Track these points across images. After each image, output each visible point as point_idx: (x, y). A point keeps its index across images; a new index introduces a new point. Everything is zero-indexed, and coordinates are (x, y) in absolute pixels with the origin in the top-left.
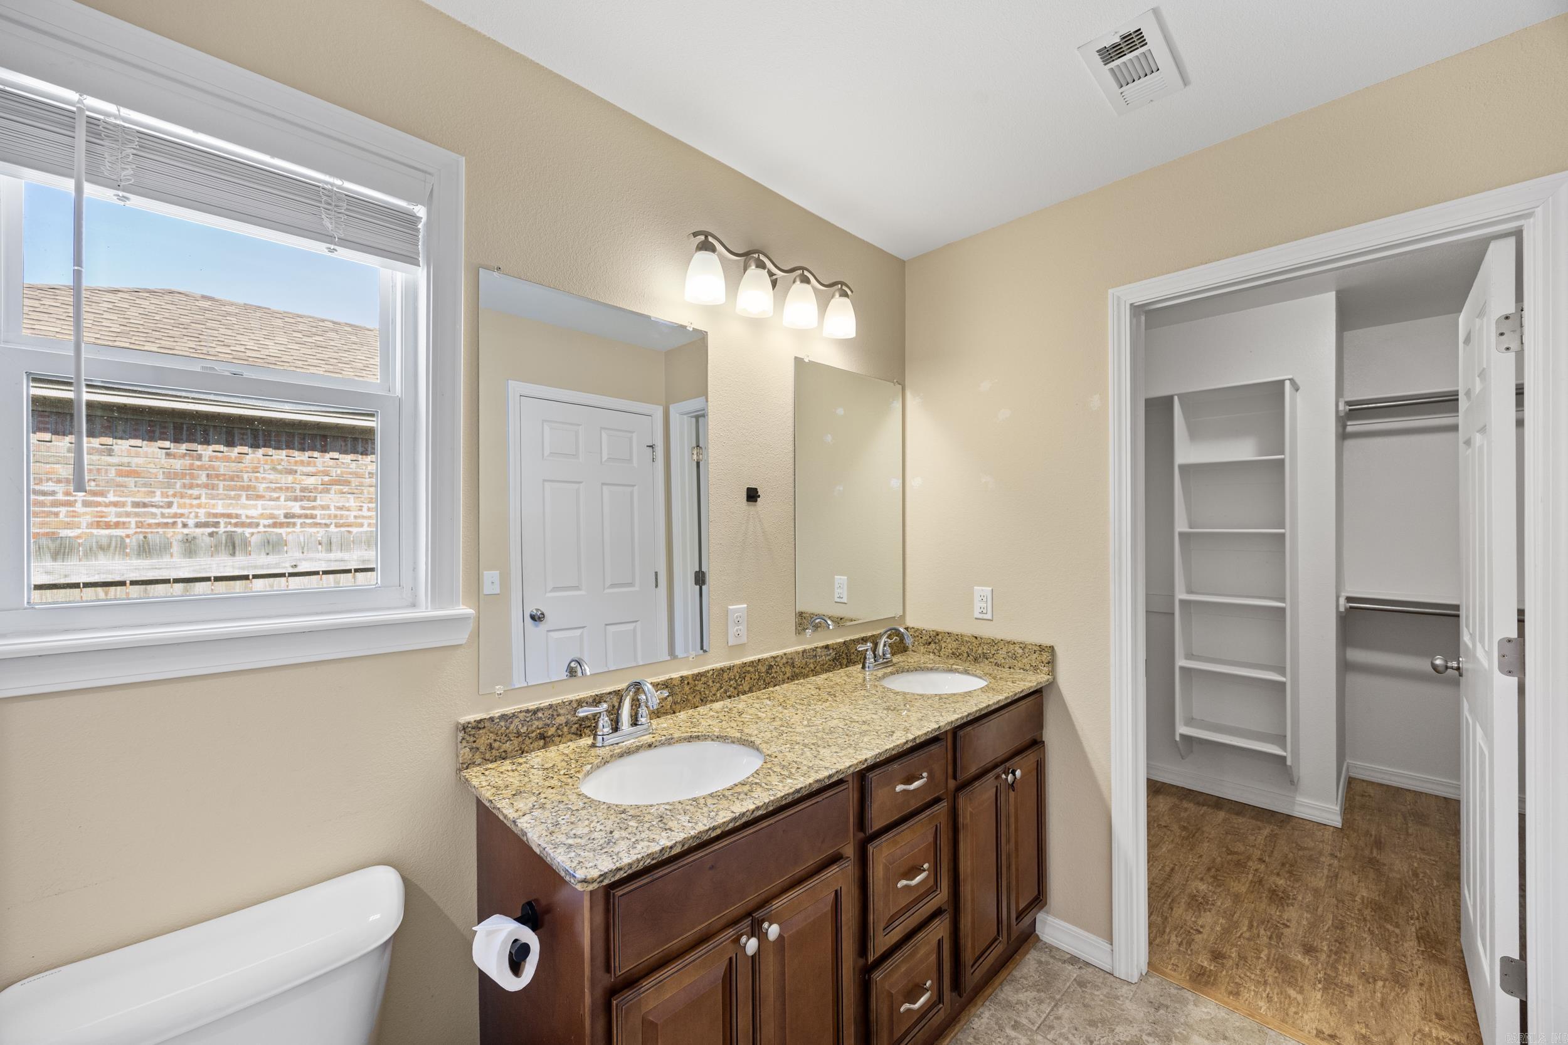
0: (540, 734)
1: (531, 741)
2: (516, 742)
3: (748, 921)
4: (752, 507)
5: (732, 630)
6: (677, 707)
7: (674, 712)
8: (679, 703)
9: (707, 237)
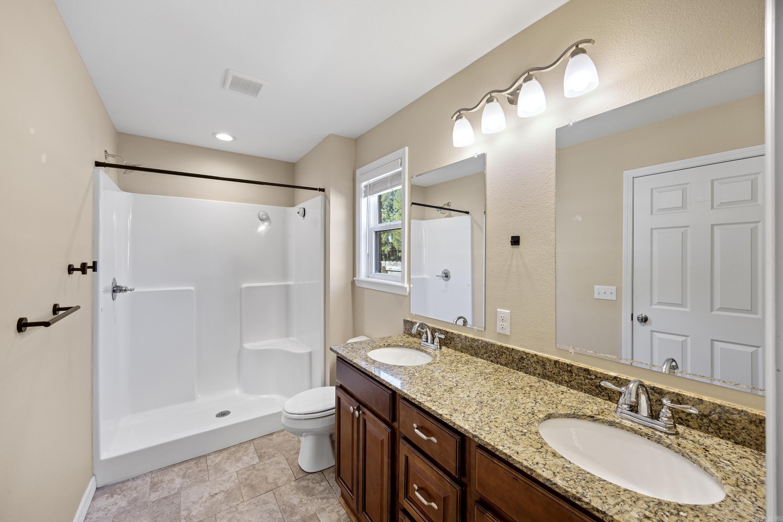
3: (358, 405)
4: (515, 249)
5: (499, 324)
6: (464, 350)
7: (462, 352)
8: (464, 349)
9: (460, 112)
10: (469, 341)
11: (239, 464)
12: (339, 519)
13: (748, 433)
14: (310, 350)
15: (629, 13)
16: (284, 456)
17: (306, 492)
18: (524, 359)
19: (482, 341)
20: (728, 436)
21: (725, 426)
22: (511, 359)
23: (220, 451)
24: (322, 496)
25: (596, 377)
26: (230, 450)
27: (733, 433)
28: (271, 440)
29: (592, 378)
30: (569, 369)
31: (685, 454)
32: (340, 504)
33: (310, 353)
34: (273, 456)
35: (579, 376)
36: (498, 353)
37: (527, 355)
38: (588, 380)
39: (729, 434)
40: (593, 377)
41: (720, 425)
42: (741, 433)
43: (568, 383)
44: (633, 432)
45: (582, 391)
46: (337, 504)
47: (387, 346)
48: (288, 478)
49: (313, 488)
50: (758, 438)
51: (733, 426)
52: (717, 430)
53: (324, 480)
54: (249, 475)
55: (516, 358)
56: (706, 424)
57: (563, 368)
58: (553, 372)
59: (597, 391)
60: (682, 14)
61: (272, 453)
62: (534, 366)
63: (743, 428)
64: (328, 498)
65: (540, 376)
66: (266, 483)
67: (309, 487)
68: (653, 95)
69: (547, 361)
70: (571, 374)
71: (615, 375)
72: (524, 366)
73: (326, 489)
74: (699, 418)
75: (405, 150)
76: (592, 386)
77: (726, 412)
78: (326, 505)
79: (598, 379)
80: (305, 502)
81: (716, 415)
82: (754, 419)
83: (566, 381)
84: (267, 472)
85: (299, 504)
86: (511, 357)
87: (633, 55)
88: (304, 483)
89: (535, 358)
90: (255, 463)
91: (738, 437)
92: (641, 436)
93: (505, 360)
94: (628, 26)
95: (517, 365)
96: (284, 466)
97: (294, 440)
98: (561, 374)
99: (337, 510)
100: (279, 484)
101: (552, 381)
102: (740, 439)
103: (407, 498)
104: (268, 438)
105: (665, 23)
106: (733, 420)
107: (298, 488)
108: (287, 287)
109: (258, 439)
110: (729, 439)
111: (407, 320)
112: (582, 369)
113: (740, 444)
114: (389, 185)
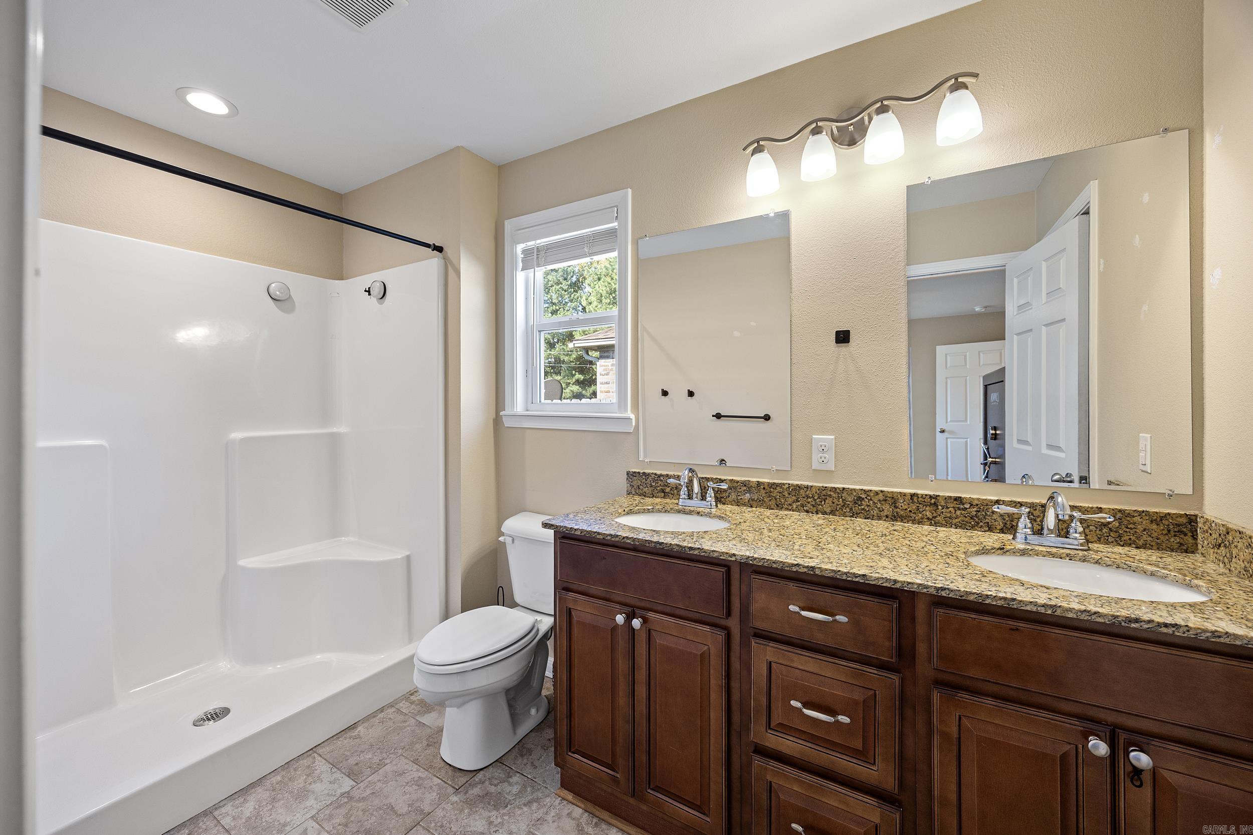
0: (662, 489)
1: (657, 491)
2: (650, 489)
3: (630, 609)
4: (843, 349)
5: (816, 456)
6: (755, 504)
7: (751, 507)
8: (756, 501)
9: (758, 142)
10: (764, 488)
11: (310, 802)
12: (578, 825)
13: (1149, 533)
14: (408, 553)
15: (1006, 54)
16: (406, 758)
17: (489, 804)
18: (863, 499)
19: (789, 484)
20: (1129, 542)
21: (1126, 531)
22: (841, 502)
23: (244, 792)
24: (524, 800)
25: (972, 505)
26: (268, 783)
27: (1134, 537)
28: (358, 737)
29: (965, 508)
30: (933, 501)
31: (1121, 565)
32: (565, 802)
33: (408, 558)
34: (381, 764)
35: (948, 508)
36: (819, 498)
37: (868, 493)
38: (960, 511)
39: (1130, 539)
40: (967, 506)
41: (1120, 532)
42: (1142, 536)
43: (931, 520)
44: (1051, 556)
45: (951, 526)
46: (559, 804)
47: (628, 513)
48: (438, 793)
49: (500, 793)
50: (1159, 536)
51: (1134, 530)
52: (1117, 537)
53: (511, 774)
54: (347, 816)
55: (850, 500)
56: (1105, 535)
57: (924, 502)
58: (909, 510)
59: (973, 523)
60: (1071, 69)
61: (376, 760)
62: (878, 506)
63: (1145, 530)
64: (537, 799)
65: (889, 519)
66: (397, 817)
67: (491, 793)
68: (1037, 159)
69: (899, 496)
70: (935, 508)
71: (996, 498)
72: (863, 509)
73: (524, 787)
74: (1098, 529)
75: (626, 194)
76: (966, 517)
77: (1126, 516)
78: (541, 811)
79: (973, 508)
80: (499, 820)
81: (1116, 521)
82: (1155, 518)
83: (928, 518)
84: (386, 797)
85: (489, 829)
86: (841, 500)
87: (1011, 106)
88: (476, 791)
89: (881, 495)
90: (347, 789)
91: (1140, 540)
92: (1061, 558)
93: (831, 506)
94: (1005, 70)
95: (851, 509)
96: (416, 775)
97: (408, 726)
98: (921, 510)
99: (566, 812)
100: (427, 809)
101: (908, 521)
102: (1141, 543)
103: (770, 728)
104: (348, 735)
105: (1051, 76)
106: (1134, 523)
107: (471, 804)
108: (334, 438)
109: (326, 743)
110: (1130, 545)
111: (635, 472)
112: (951, 499)
113: (1141, 548)
114: (586, 250)
